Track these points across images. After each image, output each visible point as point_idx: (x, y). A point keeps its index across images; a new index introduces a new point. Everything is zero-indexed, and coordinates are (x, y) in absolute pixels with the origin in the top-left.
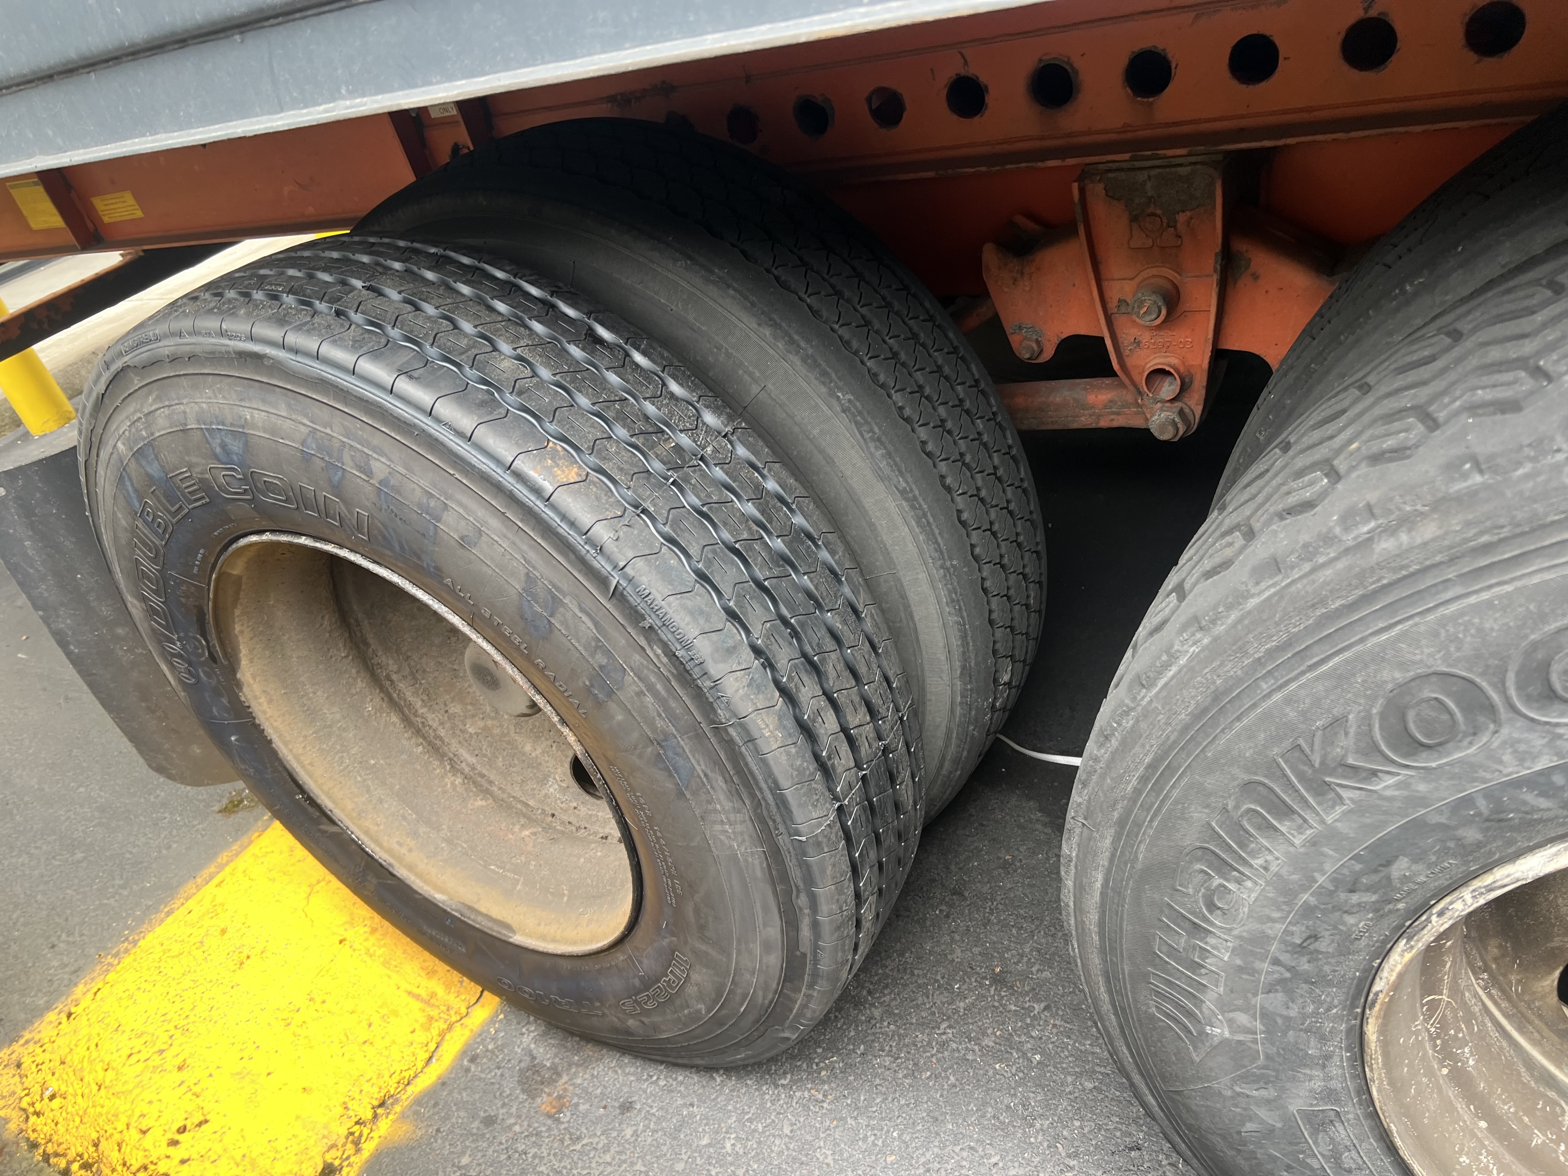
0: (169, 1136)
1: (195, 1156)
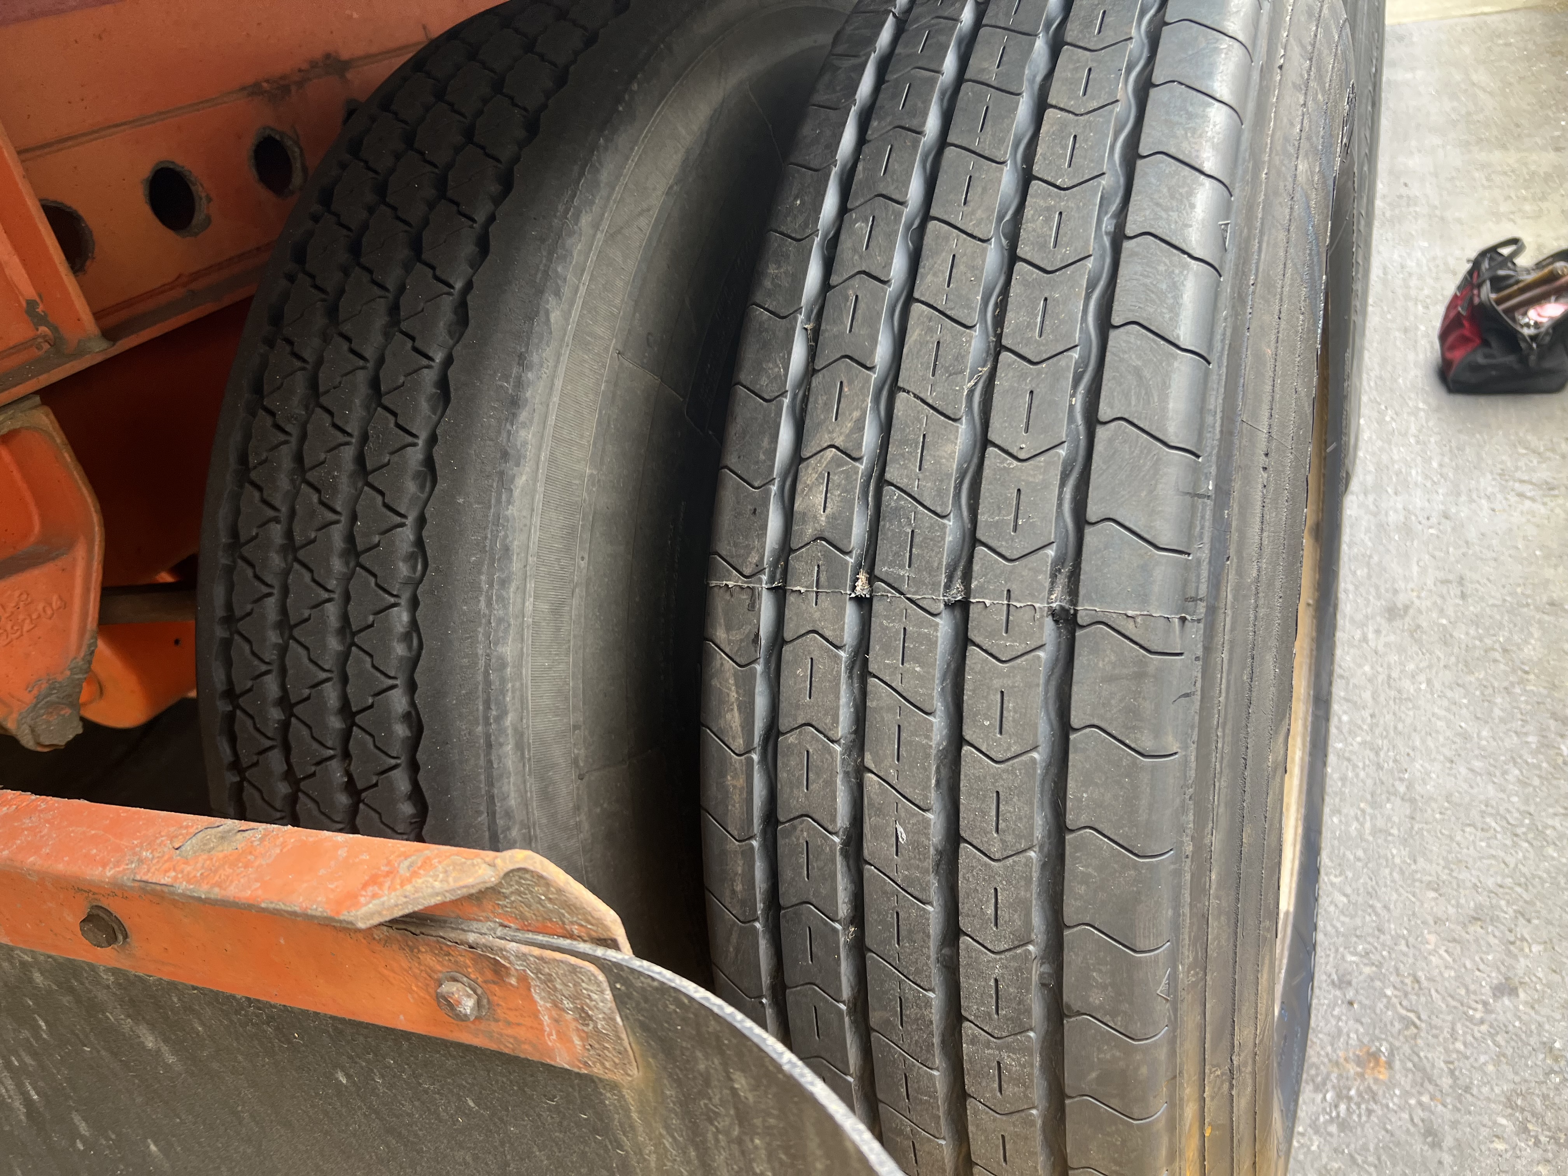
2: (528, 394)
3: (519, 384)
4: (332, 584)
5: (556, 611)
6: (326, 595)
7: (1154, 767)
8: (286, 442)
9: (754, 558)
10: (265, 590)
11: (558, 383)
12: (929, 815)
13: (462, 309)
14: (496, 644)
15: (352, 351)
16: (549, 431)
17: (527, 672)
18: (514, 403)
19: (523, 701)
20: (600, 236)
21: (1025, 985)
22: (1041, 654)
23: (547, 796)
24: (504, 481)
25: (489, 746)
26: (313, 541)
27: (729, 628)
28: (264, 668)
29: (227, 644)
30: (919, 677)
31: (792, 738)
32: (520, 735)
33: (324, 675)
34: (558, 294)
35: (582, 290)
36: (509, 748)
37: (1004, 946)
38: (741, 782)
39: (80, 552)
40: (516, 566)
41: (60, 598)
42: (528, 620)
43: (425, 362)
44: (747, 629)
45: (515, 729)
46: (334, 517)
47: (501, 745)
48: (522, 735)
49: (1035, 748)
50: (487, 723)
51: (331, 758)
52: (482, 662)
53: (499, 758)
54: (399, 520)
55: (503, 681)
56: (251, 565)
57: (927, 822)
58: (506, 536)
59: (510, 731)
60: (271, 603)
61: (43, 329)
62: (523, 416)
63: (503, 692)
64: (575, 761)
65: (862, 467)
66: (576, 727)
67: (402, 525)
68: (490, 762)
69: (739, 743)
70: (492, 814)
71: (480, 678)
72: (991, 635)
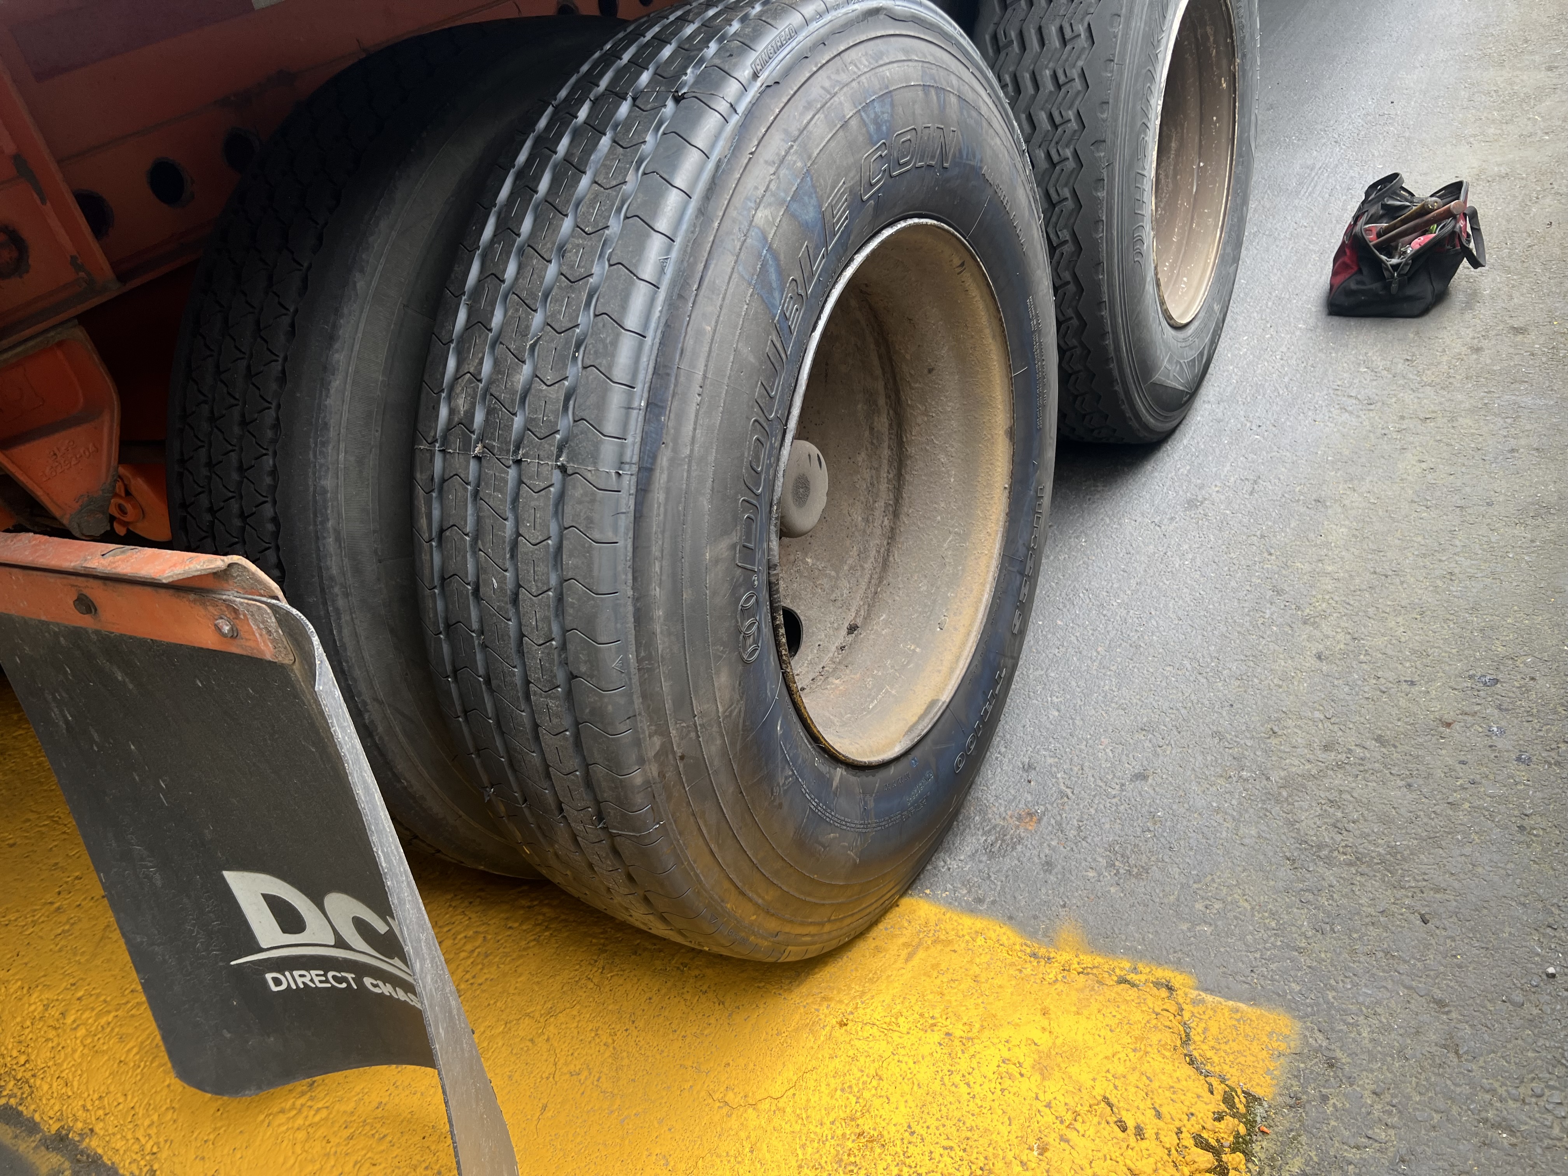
0: (1132, 1141)
1: (1149, 1102)
2: (341, 332)
3: (335, 326)
4: (234, 441)
5: (360, 462)
6: (231, 448)
7: (600, 548)
8: (211, 356)
9: (432, 434)
10: (200, 444)
11: (361, 326)
12: (507, 574)
13: (305, 280)
14: (320, 479)
15: (247, 302)
16: (355, 353)
17: (341, 497)
18: (331, 338)
19: (339, 514)
20: (394, 234)
21: (552, 662)
22: (552, 489)
23: (357, 570)
24: (325, 385)
25: (317, 538)
26: (224, 416)
27: (421, 473)
28: (200, 490)
29: (181, 475)
30: (501, 500)
31: (448, 533)
32: (337, 532)
33: (231, 494)
34: (362, 271)
35: (380, 267)
36: (331, 540)
37: (541, 642)
38: (428, 557)
39: (106, 417)
40: (332, 433)
41: (94, 445)
42: (341, 466)
43: (284, 311)
44: (429, 473)
45: (335, 530)
46: (235, 402)
47: (325, 538)
48: (339, 533)
49: (549, 538)
50: (315, 525)
51: (236, 543)
52: (311, 489)
53: (324, 545)
54: (267, 405)
55: (325, 501)
56: (192, 428)
57: (505, 577)
58: (325, 417)
59: (331, 530)
60: (203, 452)
61: (82, 274)
62: (337, 346)
63: (326, 508)
64: (376, 552)
65: (481, 385)
66: (374, 532)
67: (269, 408)
68: (318, 548)
69: (426, 536)
70: (321, 577)
71: (311, 498)
72: (530, 478)
